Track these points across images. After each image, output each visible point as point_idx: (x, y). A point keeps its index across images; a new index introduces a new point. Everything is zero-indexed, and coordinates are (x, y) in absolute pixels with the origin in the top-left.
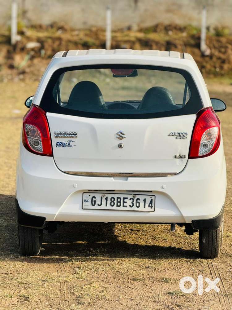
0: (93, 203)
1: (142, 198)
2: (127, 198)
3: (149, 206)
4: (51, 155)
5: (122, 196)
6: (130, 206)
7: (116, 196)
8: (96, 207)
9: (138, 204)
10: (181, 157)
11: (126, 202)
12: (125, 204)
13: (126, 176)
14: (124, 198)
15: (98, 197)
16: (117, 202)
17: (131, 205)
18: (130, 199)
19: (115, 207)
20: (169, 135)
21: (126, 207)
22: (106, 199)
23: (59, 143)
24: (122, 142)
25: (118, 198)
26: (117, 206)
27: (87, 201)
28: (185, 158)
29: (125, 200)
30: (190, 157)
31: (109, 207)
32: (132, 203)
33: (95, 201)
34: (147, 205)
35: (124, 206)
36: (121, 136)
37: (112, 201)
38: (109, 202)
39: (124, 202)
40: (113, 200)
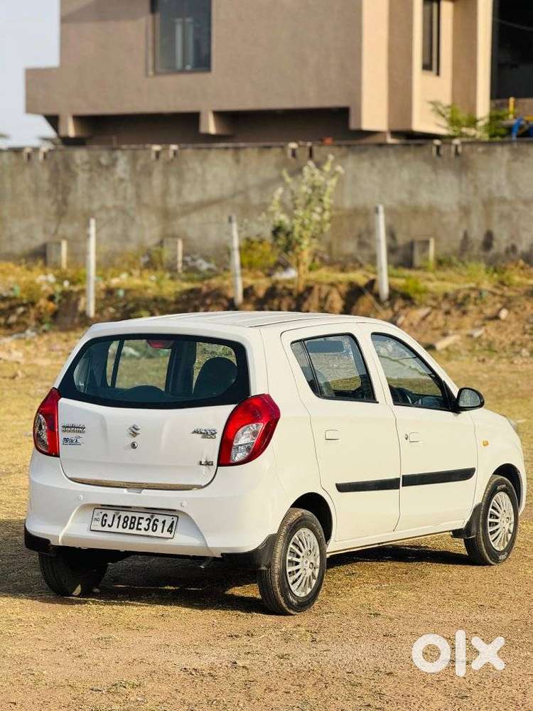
0: (104, 522)
1: (161, 518)
2: (142, 518)
3: (168, 531)
4: (57, 455)
5: (137, 515)
6: (145, 529)
7: (130, 515)
8: (106, 528)
9: (155, 527)
10: (208, 464)
11: (141, 524)
12: (140, 527)
13: (140, 487)
14: (140, 518)
15: (111, 514)
16: (131, 523)
17: (147, 528)
18: (147, 520)
19: (127, 530)
20: (195, 432)
21: (140, 529)
22: (119, 518)
23: (66, 440)
24: (136, 440)
25: (133, 517)
26: (130, 528)
27: (96, 519)
28: (212, 465)
29: (141, 521)
30: (219, 464)
31: (120, 530)
32: (148, 525)
33: (106, 520)
34: (166, 529)
35: (138, 529)
36: (134, 432)
37: (125, 522)
38: (121, 522)
39: (139, 523)
40: (126, 519)
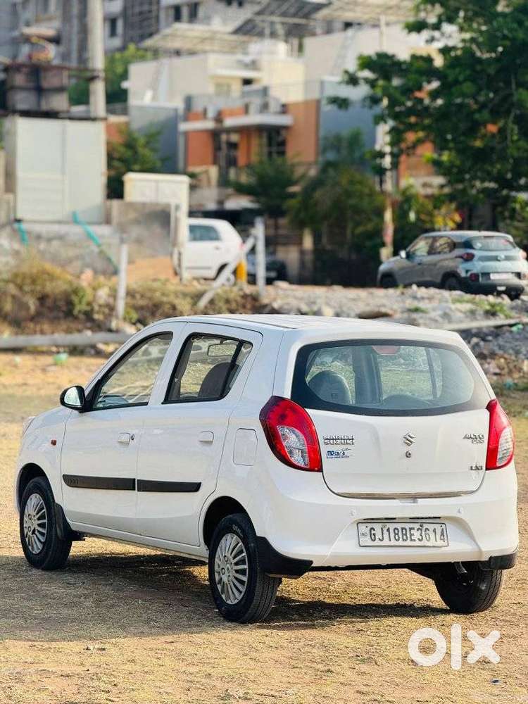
0: (373, 537)
1: (431, 527)
2: (414, 529)
3: (441, 539)
4: (320, 470)
5: (407, 526)
6: (418, 539)
7: (399, 526)
8: (377, 543)
9: (427, 536)
10: (477, 468)
11: (413, 535)
12: (413, 538)
13: (415, 497)
14: (410, 529)
15: (378, 527)
16: (403, 534)
17: (420, 538)
18: (418, 530)
19: (401, 543)
20: (465, 437)
21: (415, 540)
22: (388, 530)
23: (330, 453)
25: (403, 529)
26: (404, 540)
27: (364, 534)
28: (482, 469)
29: (412, 532)
30: (487, 469)
31: (393, 542)
32: (421, 535)
33: (374, 534)
34: (438, 536)
35: (411, 540)
36: (408, 441)
37: (395, 534)
38: (392, 535)
39: (411, 535)
40: (396, 531)
